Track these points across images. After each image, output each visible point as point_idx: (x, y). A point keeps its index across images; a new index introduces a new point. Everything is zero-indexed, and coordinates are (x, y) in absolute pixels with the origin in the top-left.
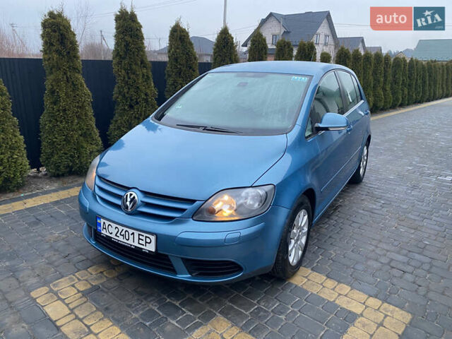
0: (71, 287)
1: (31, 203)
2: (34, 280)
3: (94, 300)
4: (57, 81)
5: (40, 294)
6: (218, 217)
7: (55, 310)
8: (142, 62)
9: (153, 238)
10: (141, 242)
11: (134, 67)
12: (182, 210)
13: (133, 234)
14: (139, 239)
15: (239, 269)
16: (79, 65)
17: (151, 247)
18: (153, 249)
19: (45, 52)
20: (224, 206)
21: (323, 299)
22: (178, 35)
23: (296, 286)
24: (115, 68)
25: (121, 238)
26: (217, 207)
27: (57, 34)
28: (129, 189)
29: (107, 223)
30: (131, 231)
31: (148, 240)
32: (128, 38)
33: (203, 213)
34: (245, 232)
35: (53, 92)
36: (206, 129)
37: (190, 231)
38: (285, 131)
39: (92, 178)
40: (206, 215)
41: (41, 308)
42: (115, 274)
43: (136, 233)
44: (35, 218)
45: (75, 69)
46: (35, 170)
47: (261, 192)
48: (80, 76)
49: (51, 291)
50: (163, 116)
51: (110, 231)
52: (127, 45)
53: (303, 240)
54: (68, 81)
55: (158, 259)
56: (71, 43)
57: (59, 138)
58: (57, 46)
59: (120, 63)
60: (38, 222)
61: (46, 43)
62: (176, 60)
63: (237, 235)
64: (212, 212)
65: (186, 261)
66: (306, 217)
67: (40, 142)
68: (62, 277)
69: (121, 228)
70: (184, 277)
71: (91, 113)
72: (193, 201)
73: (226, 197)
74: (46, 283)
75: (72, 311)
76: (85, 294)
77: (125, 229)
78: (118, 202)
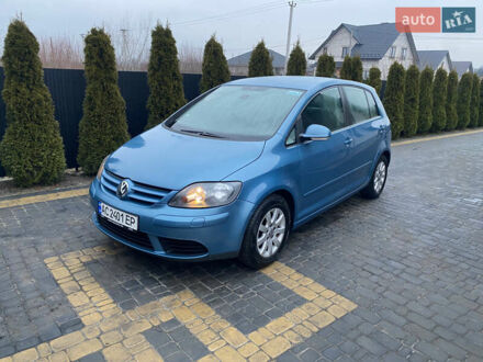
0: (74, 260)
1: (63, 195)
2: (48, 251)
3: (90, 269)
4: (95, 89)
5: (51, 262)
6: (190, 205)
7: (60, 273)
8: (174, 74)
9: (136, 219)
10: (128, 222)
11: (165, 78)
12: (160, 197)
13: (122, 215)
14: (127, 219)
16: (116, 76)
17: (134, 227)
18: (136, 229)
19: (86, 63)
20: (196, 196)
22: (213, 50)
25: (114, 219)
26: (189, 197)
27: (97, 48)
28: (123, 179)
29: (105, 206)
30: (121, 213)
31: (133, 221)
33: (177, 201)
34: (208, 219)
35: (90, 99)
36: (202, 134)
37: (166, 214)
39: (102, 171)
40: (180, 202)
41: (49, 271)
42: (114, 253)
43: (125, 214)
45: (111, 80)
46: (74, 169)
47: (228, 187)
48: (116, 86)
49: (60, 260)
50: (173, 123)
51: (107, 213)
52: (160, 59)
53: (280, 239)
54: (104, 90)
55: (140, 237)
56: (109, 56)
57: (93, 141)
58: (96, 59)
59: (153, 75)
60: (64, 210)
61: (87, 56)
62: (209, 73)
63: (201, 220)
64: (186, 201)
65: (161, 239)
66: (282, 216)
67: (78, 144)
68: (71, 251)
69: (114, 210)
70: (160, 253)
71: (123, 119)
72: (169, 191)
73: (199, 190)
74: (57, 254)
75: (72, 274)
76: (85, 264)
77: (117, 211)
78: (115, 189)
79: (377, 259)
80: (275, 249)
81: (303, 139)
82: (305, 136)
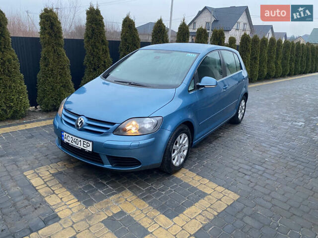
0: (46, 172)
1: (29, 126)
2: (26, 167)
3: (58, 178)
4: (48, 52)
5: (29, 174)
6: (128, 133)
7: (36, 182)
8: (103, 41)
9: (91, 143)
10: (84, 145)
11: (97, 44)
12: (108, 129)
13: (80, 141)
14: (84, 144)
15: (138, 163)
16: (63, 43)
17: (90, 149)
18: (91, 150)
19: (41, 33)
20: (132, 127)
21: (190, 185)
22: (128, 23)
23: (177, 178)
24: (86, 44)
25: (74, 144)
26: (128, 128)
27: (49, 22)
28: (80, 116)
29: (67, 135)
30: (79, 139)
31: (88, 145)
32: (94, 26)
33: (119, 131)
34: (142, 142)
35: (45, 59)
36: (130, 84)
37: (112, 140)
38: (176, 87)
39: (61, 110)
40: (121, 131)
41: (29, 181)
42: (72, 166)
43: (82, 140)
44: (31, 134)
45: (59, 45)
46: (34, 107)
47: (154, 121)
48: (63, 49)
49: (35, 172)
50: (108, 75)
51: (68, 139)
52: (93, 30)
53: (185, 153)
54: (55, 52)
55: (93, 155)
56: (58, 28)
57: (48, 88)
58: (48, 30)
59: (88, 41)
60: (32, 137)
61: (42, 28)
62: (126, 40)
63: (137, 143)
64: (125, 131)
65: (109, 157)
66: (186, 138)
67: (37, 90)
68: (42, 166)
69: (74, 138)
70: (108, 166)
71: (68, 72)
72: (114, 124)
73: (134, 123)
74: (32, 168)
75: (45, 183)
76: (53, 175)
77: (76, 138)
78: (74, 123)
79: (247, 164)
80: (182, 160)
81: (199, 87)
82: (200, 84)
